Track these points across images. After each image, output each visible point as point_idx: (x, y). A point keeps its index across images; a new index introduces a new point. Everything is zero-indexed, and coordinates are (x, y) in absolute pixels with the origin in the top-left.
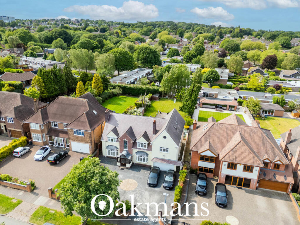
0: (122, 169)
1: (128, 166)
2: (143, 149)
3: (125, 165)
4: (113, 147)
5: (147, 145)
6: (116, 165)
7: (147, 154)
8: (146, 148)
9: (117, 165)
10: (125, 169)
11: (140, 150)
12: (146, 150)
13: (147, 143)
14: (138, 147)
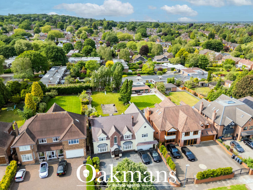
0: (117, 159)
1: (121, 155)
2: (129, 140)
3: (118, 156)
4: (104, 144)
5: (131, 136)
6: (110, 157)
7: (132, 142)
9: (112, 157)
10: (119, 158)
11: (127, 141)
12: (131, 139)
13: (131, 134)
14: (125, 139)
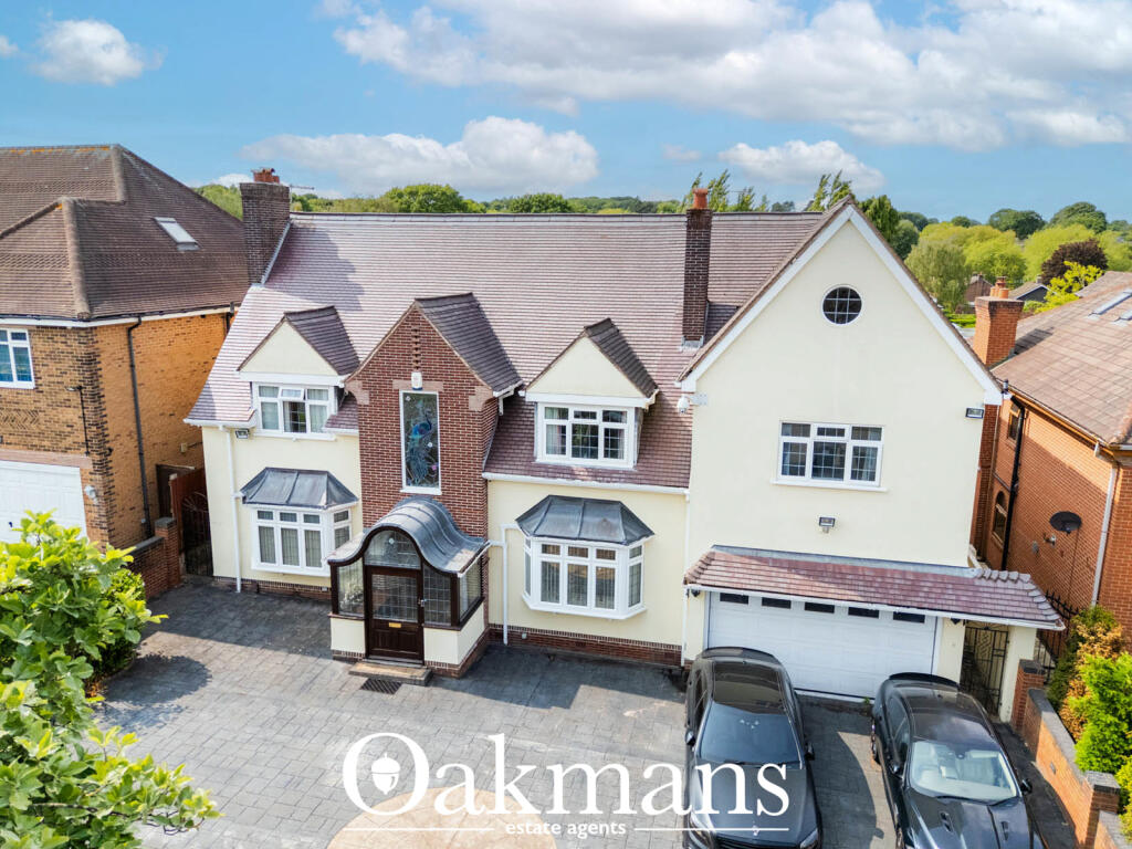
0: (376, 684)
1: (446, 646)
2: (596, 474)
3: (407, 645)
4: (307, 481)
5: (630, 430)
6: (319, 646)
7: (637, 528)
8: (628, 459)
9: (335, 646)
10: (414, 682)
11: (563, 487)
12: (627, 477)
13: (631, 399)
14: (542, 456)
